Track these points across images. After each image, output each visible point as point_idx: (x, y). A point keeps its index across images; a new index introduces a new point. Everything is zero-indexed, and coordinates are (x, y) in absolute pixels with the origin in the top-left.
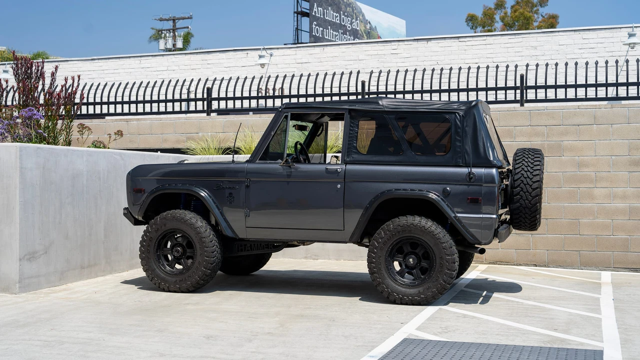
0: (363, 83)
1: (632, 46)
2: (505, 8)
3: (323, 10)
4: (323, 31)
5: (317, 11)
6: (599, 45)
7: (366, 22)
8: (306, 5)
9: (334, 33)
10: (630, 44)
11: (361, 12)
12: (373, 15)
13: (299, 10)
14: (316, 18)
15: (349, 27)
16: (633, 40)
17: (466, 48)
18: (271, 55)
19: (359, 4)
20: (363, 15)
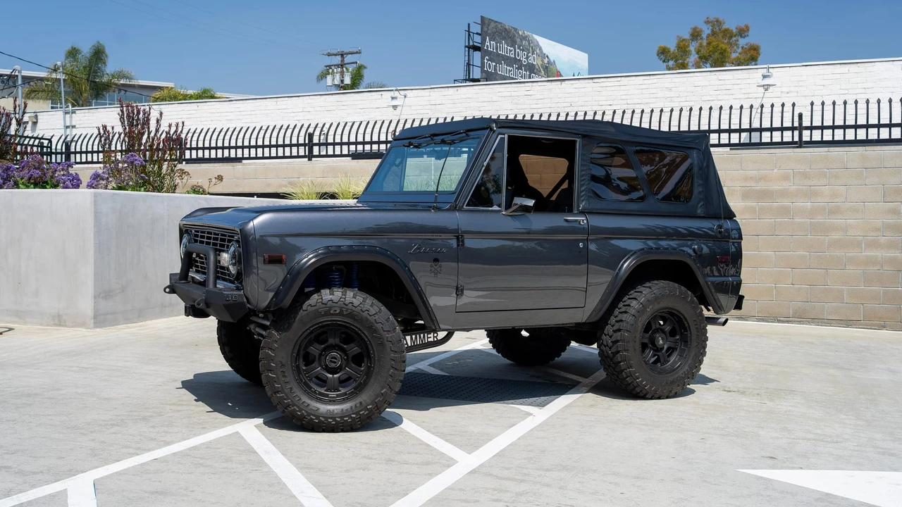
1: (766, 87)
2: (702, 39)
3: (496, 44)
4: (495, 66)
5: (490, 45)
6: (736, 87)
7: (544, 56)
8: (478, 39)
9: (508, 68)
10: (764, 86)
11: (538, 45)
12: (551, 49)
13: (471, 44)
14: (487, 53)
15: (525, 62)
16: (767, 81)
18: (405, 97)
19: (536, 37)
20: (540, 49)
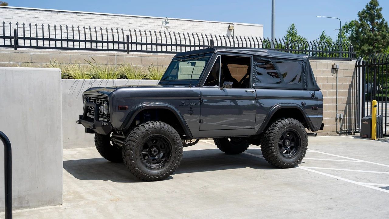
0: (128, 37)
6: (148, 26)
10: (166, 27)
17: (81, 19)
